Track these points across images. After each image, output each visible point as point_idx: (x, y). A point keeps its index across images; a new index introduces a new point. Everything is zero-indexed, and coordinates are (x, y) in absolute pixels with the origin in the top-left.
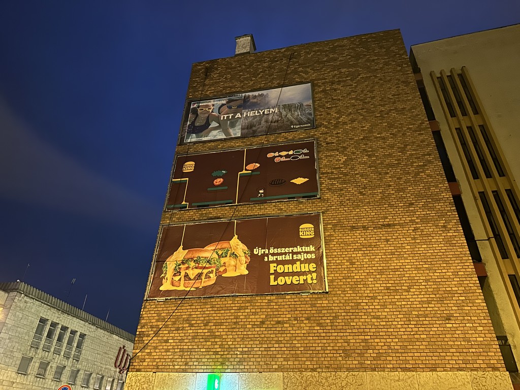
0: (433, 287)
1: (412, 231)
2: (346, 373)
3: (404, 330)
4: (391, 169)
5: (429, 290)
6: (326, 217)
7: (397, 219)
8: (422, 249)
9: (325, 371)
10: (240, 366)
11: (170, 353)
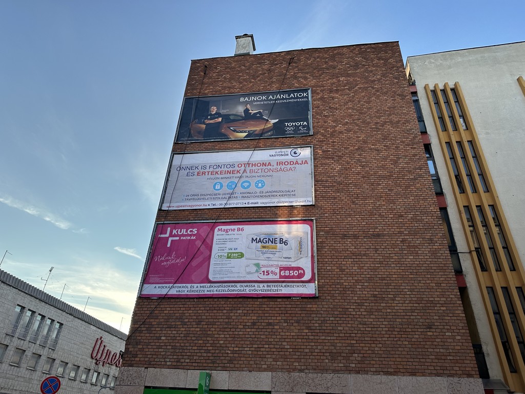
0: (417, 296)
1: (399, 242)
2: (332, 375)
3: (387, 336)
4: (383, 180)
5: (413, 299)
6: (319, 224)
7: (386, 230)
8: (409, 260)
9: (312, 372)
10: (230, 365)
11: (162, 350)
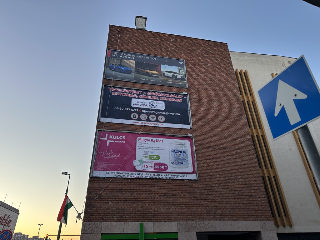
1: (235, 153)
2: (208, 222)
4: (225, 119)
7: (228, 146)
8: (240, 162)
9: (198, 221)
10: (154, 218)
11: (110, 211)
